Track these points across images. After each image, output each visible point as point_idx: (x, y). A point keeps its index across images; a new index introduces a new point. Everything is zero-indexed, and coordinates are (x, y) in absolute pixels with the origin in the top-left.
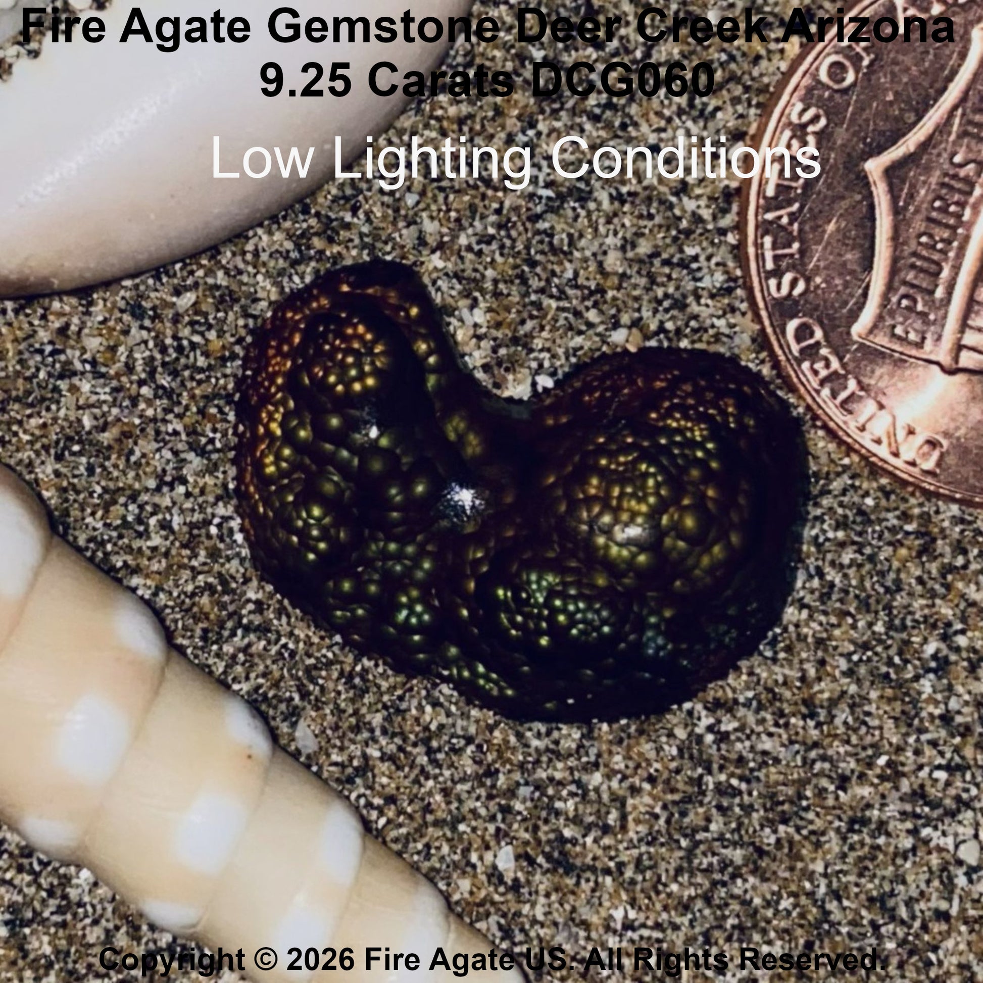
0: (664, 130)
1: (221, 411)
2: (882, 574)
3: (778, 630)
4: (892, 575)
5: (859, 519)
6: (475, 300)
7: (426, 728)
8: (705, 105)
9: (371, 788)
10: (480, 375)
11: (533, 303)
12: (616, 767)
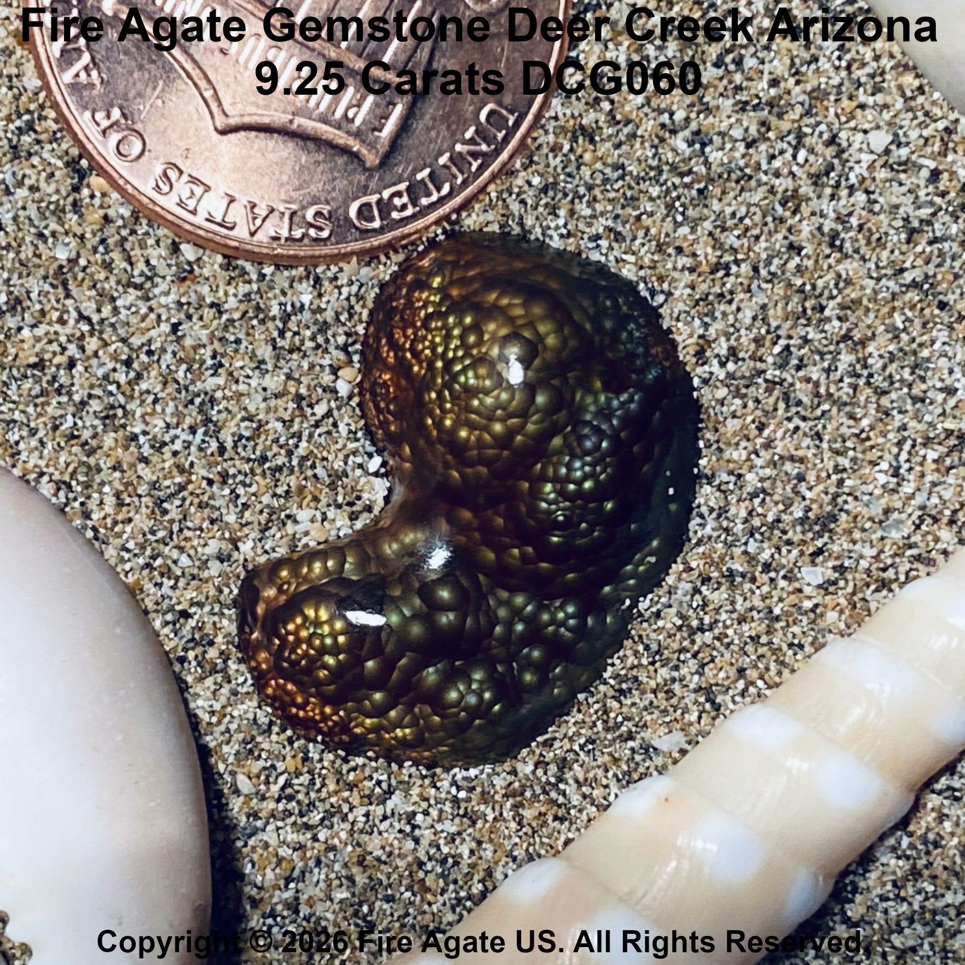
1: (354, 769)
2: (606, 181)
3: (642, 286)
4: (608, 171)
5: (551, 193)
6: (288, 517)
9: (729, 688)
10: (359, 525)
12: (744, 457)
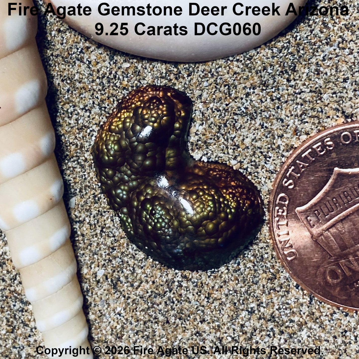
0: (288, 117)
1: (114, 101)
2: (255, 277)
3: (216, 270)
4: (257, 279)
5: (260, 258)
6: (203, 123)
7: (105, 224)
8: (305, 119)
9: (80, 228)
10: (189, 144)
11: (217, 136)
12: (146, 272)
